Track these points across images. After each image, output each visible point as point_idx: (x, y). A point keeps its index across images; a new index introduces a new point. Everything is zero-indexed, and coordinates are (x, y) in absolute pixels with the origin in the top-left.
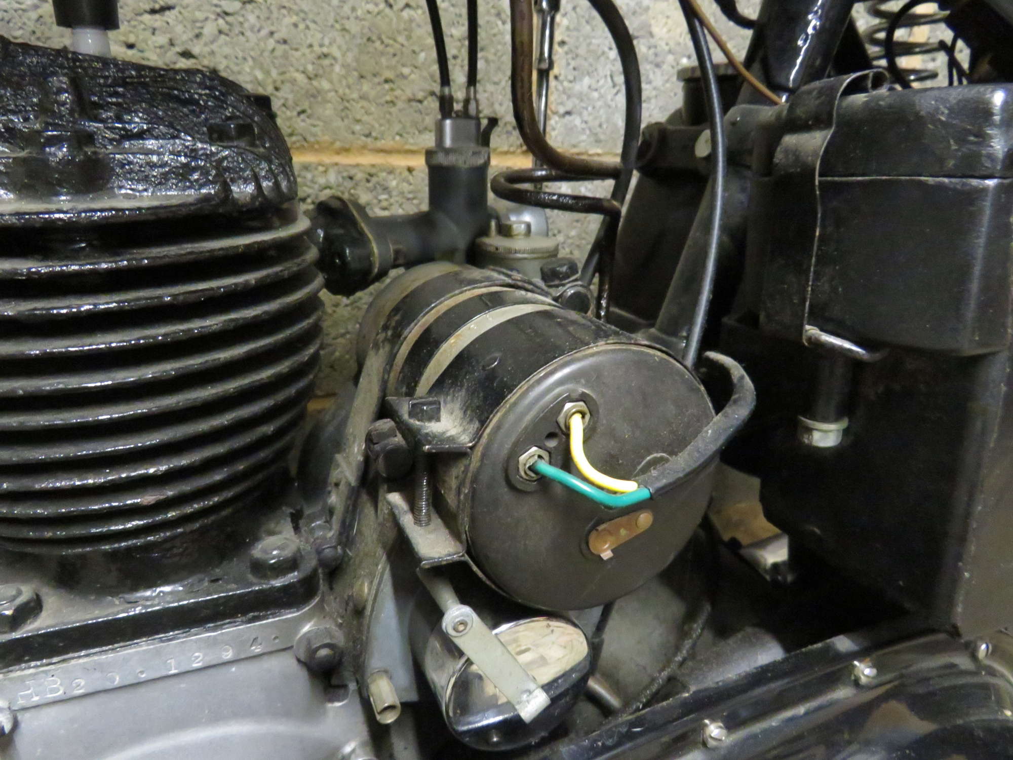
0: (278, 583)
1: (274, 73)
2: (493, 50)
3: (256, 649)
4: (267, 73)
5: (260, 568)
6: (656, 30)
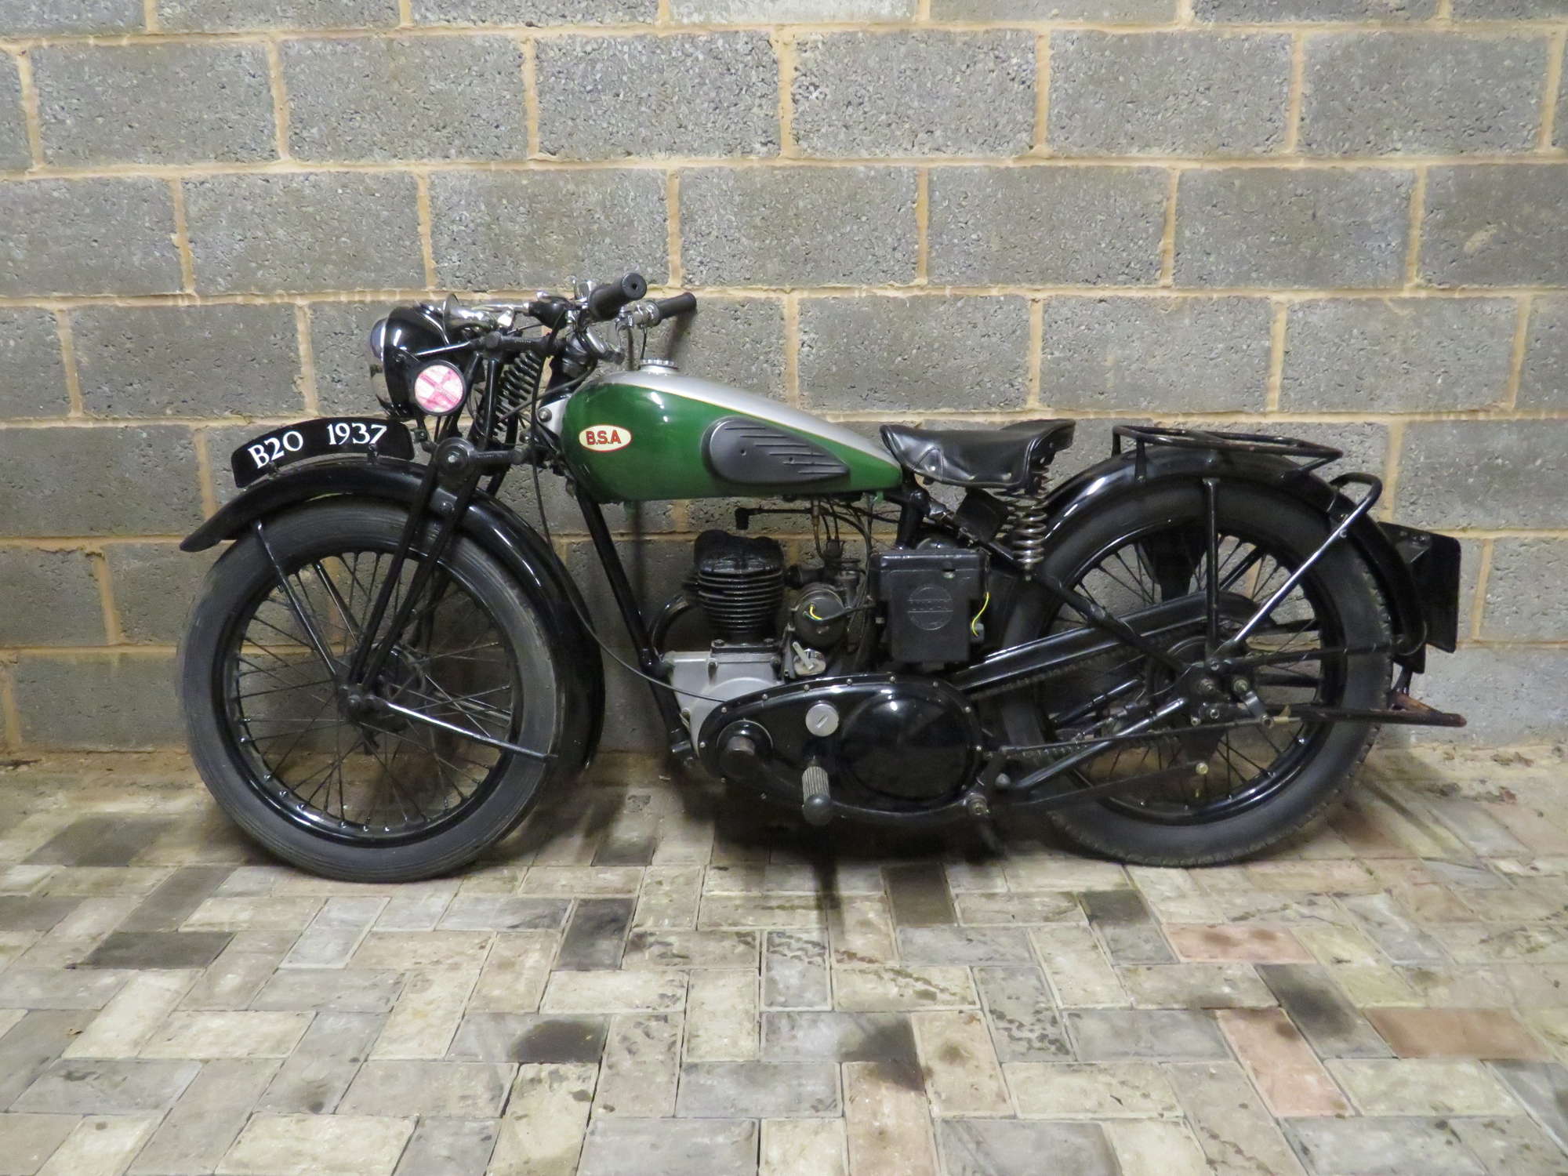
0: (768, 646)
3: (762, 660)
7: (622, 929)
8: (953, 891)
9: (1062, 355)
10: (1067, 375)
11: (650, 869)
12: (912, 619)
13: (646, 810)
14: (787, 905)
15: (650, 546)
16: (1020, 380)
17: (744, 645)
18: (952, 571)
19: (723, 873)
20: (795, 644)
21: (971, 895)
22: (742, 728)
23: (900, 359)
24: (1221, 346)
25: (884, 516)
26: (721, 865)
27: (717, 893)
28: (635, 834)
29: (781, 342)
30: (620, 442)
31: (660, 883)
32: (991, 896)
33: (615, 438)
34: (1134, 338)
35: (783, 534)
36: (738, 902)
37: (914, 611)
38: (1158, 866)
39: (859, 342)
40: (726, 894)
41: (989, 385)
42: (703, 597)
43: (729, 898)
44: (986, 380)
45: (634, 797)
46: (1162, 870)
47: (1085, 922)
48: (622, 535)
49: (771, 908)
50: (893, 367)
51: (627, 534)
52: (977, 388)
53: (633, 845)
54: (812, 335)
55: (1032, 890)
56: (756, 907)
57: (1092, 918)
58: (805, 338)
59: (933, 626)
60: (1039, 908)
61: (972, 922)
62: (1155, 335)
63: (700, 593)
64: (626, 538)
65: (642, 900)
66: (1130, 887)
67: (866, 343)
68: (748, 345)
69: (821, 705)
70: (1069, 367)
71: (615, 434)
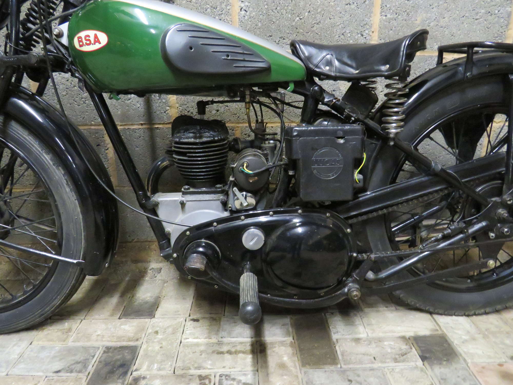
0: (218, 190)
1: (240, 106)
2: (293, 97)
3: (215, 199)
4: (239, 106)
5: (217, 188)
6: (341, 88)
7: (125, 373)
8: (335, 337)
9: (392, 16)
10: (394, 28)
11: (154, 320)
12: (315, 172)
13: (159, 277)
14: (233, 350)
15: (158, 131)
16: (367, 32)
17: (204, 189)
18: (342, 138)
19: (196, 323)
20: (235, 189)
21: (346, 339)
22: (199, 246)
23: (298, 18)
24: (483, 11)
25: (294, 104)
26: (195, 317)
27: (190, 340)
28: (149, 295)
29: (228, 8)
30: (100, 43)
31: (157, 332)
32: (357, 340)
33: (97, 40)
34: (434, 6)
35: (232, 123)
36: (202, 348)
37: (316, 166)
38: (451, 315)
39: (274, 8)
40: (196, 341)
41: (349, 35)
42: (175, 158)
43: (197, 345)
44: (347, 32)
45: (153, 268)
46: (454, 317)
47: (420, 363)
48: (142, 124)
49: (222, 353)
50: (294, 24)
51: (145, 124)
52: (342, 37)
53: (146, 303)
54: (247, 4)
55: (381, 335)
56: (213, 352)
57: (423, 358)
58: (242, 5)
59: (329, 177)
60: (389, 350)
61: (349, 364)
62: (446, 5)
63: (174, 156)
64: (144, 126)
65: (144, 347)
66: (440, 332)
67: (278, 8)
68: (209, 10)
69: (253, 230)
70: (395, 24)
71: (96, 36)
